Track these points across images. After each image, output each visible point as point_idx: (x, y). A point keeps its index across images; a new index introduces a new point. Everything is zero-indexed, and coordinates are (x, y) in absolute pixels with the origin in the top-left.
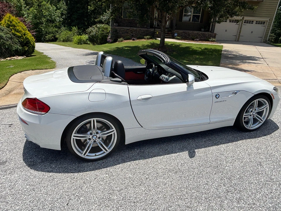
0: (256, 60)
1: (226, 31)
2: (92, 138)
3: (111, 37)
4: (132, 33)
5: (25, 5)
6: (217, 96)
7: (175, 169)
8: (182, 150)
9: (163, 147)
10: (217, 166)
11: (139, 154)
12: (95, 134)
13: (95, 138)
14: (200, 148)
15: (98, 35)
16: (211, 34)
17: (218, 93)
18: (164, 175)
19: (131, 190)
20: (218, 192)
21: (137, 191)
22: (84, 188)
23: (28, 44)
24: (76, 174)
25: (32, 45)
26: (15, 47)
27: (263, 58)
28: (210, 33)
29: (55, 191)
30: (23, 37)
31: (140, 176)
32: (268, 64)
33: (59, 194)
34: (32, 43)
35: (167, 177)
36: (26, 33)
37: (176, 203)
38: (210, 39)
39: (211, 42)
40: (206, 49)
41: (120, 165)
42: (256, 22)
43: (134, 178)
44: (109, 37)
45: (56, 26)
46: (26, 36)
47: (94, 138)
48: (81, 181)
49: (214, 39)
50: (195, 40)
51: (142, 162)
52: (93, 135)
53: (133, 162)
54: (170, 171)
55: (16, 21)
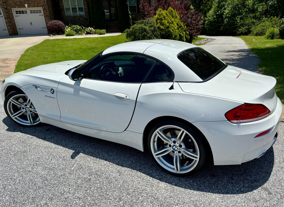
30: (165, 30)
55: (165, 15)
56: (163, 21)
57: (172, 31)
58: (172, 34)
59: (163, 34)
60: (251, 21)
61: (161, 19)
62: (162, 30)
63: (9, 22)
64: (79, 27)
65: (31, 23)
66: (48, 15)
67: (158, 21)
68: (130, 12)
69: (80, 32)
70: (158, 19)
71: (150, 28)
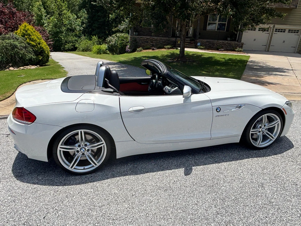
0: (284, 72)
1: (255, 40)
2: (80, 151)
3: (130, 46)
4: (152, 42)
5: (46, 14)
6: (218, 109)
7: (166, 187)
8: (178, 167)
9: (159, 163)
10: (213, 186)
11: (131, 169)
12: (84, 147)
13: (84, 150)
14: (199, 166)
15: (117, 44)
16: (238, 44)
17: (220, 107)
18: (152, 192)
19: (113, 207)
20: (207, 213)
21: (119, 207)
22: (65, 202)
24: (61, 187)
25: (46, 54)
26: (29, 56)
27: (293, 70)
28: (237, 42)
29: (35, 203)
31: (126, 192)
32: (296, 77)
33: (39, 207)
34: (46, 53)
35: (155, 195)
36: (41, 42)
37: (158, 223)
38: (236, 49)
39: (237, 53)
40: (230, 59)
41: (108, 180)
42: (289, 30)
43: (119, 194)
44: (128, 47)
45: (76, 35)
46: (41, 45)
47: (82, 151)
48: (64, 194)
49: (240, 49)
50: (220, 50)
51: (132, 177)
52: (81, 147)
53: (122, 177)
54: (159, 188)
55: (32, 30)
56: (33, 37)
59: (36, 50)
60: (73, 39)
62: (33, 46)
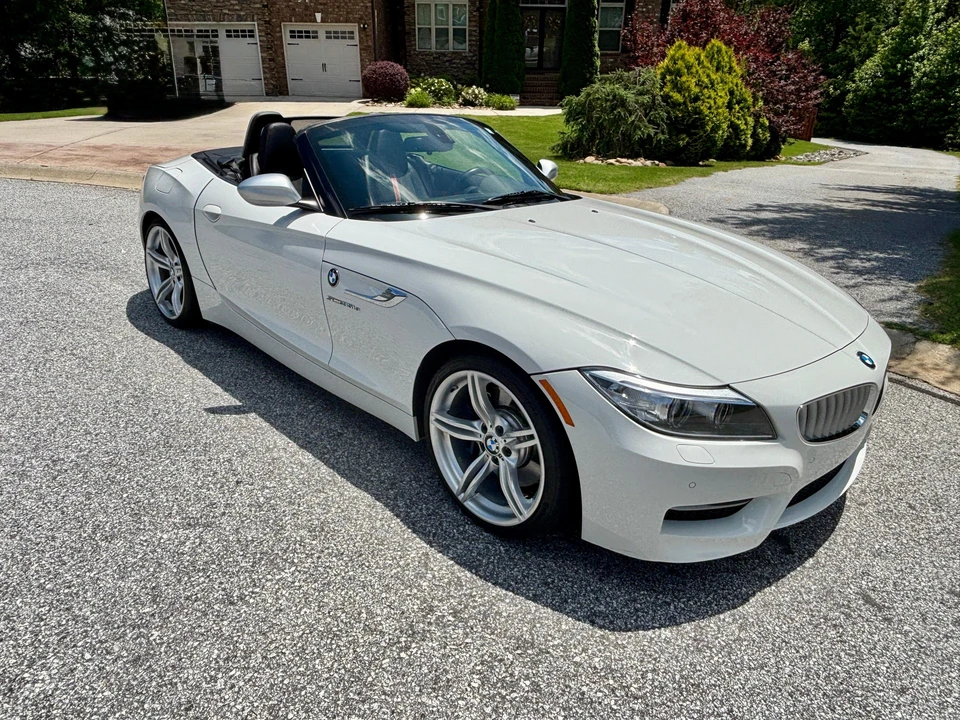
23: (696, 128)
30: (686, 106)
56: (683, 79)
57: (707, 112)
58: (704, 119)
61: (679, 73)
63: (270, 60)
64: (445, 85)
65: (324, 65)
66: (369, 46)
67: (668, 78)
68: (597, 49)
69: (445, 99)
70: (668, 71)
71: (640, 99)
